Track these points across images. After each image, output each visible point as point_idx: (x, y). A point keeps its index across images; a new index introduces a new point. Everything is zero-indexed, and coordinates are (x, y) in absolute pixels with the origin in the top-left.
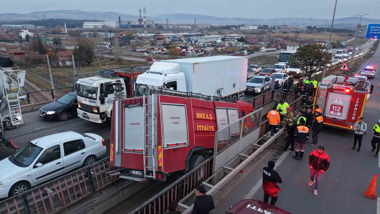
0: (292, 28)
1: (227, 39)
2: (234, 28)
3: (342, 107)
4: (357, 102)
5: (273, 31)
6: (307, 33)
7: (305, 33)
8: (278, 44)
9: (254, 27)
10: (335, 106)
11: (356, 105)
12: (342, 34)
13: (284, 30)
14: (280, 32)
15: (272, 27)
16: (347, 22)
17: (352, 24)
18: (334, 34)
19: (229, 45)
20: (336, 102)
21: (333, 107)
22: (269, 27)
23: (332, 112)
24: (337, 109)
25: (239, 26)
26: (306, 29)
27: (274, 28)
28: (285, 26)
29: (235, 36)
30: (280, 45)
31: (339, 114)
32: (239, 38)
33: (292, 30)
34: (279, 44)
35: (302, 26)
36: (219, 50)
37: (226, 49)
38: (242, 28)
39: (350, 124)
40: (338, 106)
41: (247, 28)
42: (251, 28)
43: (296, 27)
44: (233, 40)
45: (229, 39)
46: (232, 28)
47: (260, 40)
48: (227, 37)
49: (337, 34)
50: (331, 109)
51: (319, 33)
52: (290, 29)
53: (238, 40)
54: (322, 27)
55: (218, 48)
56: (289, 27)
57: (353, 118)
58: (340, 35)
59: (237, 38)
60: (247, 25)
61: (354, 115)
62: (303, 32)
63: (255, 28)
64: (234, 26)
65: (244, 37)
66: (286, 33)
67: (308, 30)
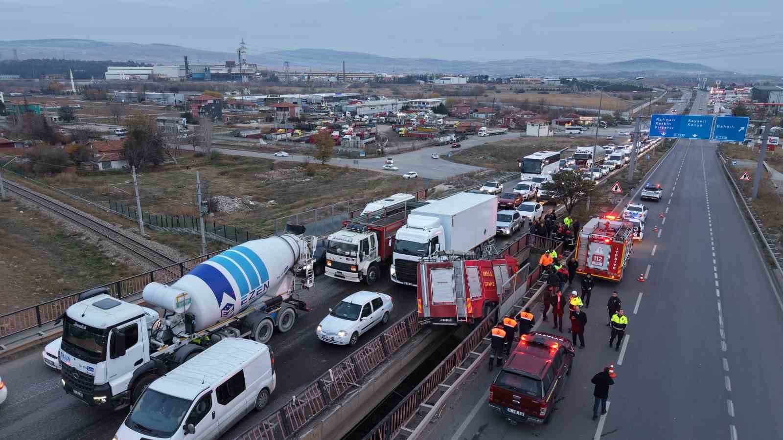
0: (532, 81)
1: (413, 107)
2: (422, 82)
3: (603, 257)
4: (617, 252)
5: (499, 87)
6: (562, 93)
7: (559, 92)
8: (509, 119)
9: (461, 79)
10: (597, 256)
11: (616, 255)
12: (624, 94)
13: (520, 86)
14: (511, 89)
15: (495, 79)
16: (632, 69)
17: (643, 73)
18: (611, 95)
19: (418, 123)
20: (597, 252)
21: (595, 257)
22: (489, 80)
23: (594, 263)
24: (599, 259)
25: (431, 78)
26: (558, 83)
27: (499, 81)
28: (519, 77)
29: (428, 103)
30: (514, 120)
31: (601, 264)
32: (436, 105)
33: (533, 85)
34: (511, 120)
35: (552, 78)
36: (403, 133)
37: (414, 130)
38: (437, 82)
39: (612, 274)
40: (599, 256)
41: (447, 82)
42: (455, 81)
43: (540, 81)
44: (424, 109)
45: (416, 107)
46: (418, 81)
47: (476, 111)
48: (414, 105)
49: (615, 95)
50: (593, 259)
51: (583, 92)
52: (530, 83)
53: (435, 110)
54: (589, 79)
55: (400, 129)
56: (527, 81)
57: (614, 268)
58: (620, 97)
59: (432, 106)
60: (447, 76)
61: (615, 265)
62: (554, 90)
63: (463, 81)
64: (422, 78)
65: (444, 102)
66: (522, 91)
67: (563, 87)
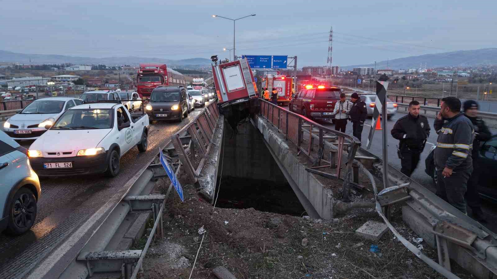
0: (137, 68)
2: (55, 69)
3: (282, 88)
4: (289, 84)
5: (115, 72)
9: (87, 67)
13: (130, 71)
14: (124, 73)
15: (111, 68)
16: (193, 64)
17: (199, 66)
20: (278, 86)
22: (107, 68)
24: (279, 90)
25: (63, 66)
27: (114, 68)
28: (127, 66)
29: (69, 78)
31: (281, 93)
32: (76, 79)
36: (56, 95)
38: (68, 69)
39: (287, 97)
41: (76, 69)
42: (82, 68)
44: (66, 82)
45: (60, 81)
46: (53, 68)
47: (107, 82)
49: (189, 76)
52: (135, 70)
53: (75, 82)
55: (54, 93)
56: (132, 68)
59: (73, 80)
60: (75, 65)
61: (288, 92)
63: (89, 68)
64: (55, 66)
